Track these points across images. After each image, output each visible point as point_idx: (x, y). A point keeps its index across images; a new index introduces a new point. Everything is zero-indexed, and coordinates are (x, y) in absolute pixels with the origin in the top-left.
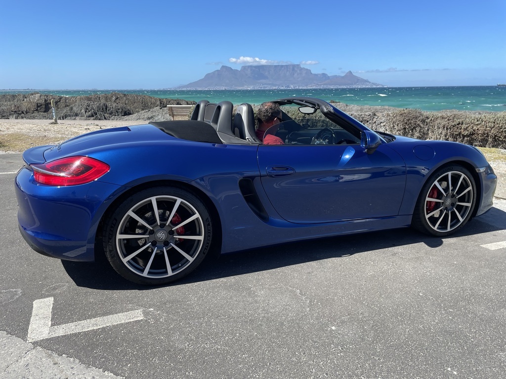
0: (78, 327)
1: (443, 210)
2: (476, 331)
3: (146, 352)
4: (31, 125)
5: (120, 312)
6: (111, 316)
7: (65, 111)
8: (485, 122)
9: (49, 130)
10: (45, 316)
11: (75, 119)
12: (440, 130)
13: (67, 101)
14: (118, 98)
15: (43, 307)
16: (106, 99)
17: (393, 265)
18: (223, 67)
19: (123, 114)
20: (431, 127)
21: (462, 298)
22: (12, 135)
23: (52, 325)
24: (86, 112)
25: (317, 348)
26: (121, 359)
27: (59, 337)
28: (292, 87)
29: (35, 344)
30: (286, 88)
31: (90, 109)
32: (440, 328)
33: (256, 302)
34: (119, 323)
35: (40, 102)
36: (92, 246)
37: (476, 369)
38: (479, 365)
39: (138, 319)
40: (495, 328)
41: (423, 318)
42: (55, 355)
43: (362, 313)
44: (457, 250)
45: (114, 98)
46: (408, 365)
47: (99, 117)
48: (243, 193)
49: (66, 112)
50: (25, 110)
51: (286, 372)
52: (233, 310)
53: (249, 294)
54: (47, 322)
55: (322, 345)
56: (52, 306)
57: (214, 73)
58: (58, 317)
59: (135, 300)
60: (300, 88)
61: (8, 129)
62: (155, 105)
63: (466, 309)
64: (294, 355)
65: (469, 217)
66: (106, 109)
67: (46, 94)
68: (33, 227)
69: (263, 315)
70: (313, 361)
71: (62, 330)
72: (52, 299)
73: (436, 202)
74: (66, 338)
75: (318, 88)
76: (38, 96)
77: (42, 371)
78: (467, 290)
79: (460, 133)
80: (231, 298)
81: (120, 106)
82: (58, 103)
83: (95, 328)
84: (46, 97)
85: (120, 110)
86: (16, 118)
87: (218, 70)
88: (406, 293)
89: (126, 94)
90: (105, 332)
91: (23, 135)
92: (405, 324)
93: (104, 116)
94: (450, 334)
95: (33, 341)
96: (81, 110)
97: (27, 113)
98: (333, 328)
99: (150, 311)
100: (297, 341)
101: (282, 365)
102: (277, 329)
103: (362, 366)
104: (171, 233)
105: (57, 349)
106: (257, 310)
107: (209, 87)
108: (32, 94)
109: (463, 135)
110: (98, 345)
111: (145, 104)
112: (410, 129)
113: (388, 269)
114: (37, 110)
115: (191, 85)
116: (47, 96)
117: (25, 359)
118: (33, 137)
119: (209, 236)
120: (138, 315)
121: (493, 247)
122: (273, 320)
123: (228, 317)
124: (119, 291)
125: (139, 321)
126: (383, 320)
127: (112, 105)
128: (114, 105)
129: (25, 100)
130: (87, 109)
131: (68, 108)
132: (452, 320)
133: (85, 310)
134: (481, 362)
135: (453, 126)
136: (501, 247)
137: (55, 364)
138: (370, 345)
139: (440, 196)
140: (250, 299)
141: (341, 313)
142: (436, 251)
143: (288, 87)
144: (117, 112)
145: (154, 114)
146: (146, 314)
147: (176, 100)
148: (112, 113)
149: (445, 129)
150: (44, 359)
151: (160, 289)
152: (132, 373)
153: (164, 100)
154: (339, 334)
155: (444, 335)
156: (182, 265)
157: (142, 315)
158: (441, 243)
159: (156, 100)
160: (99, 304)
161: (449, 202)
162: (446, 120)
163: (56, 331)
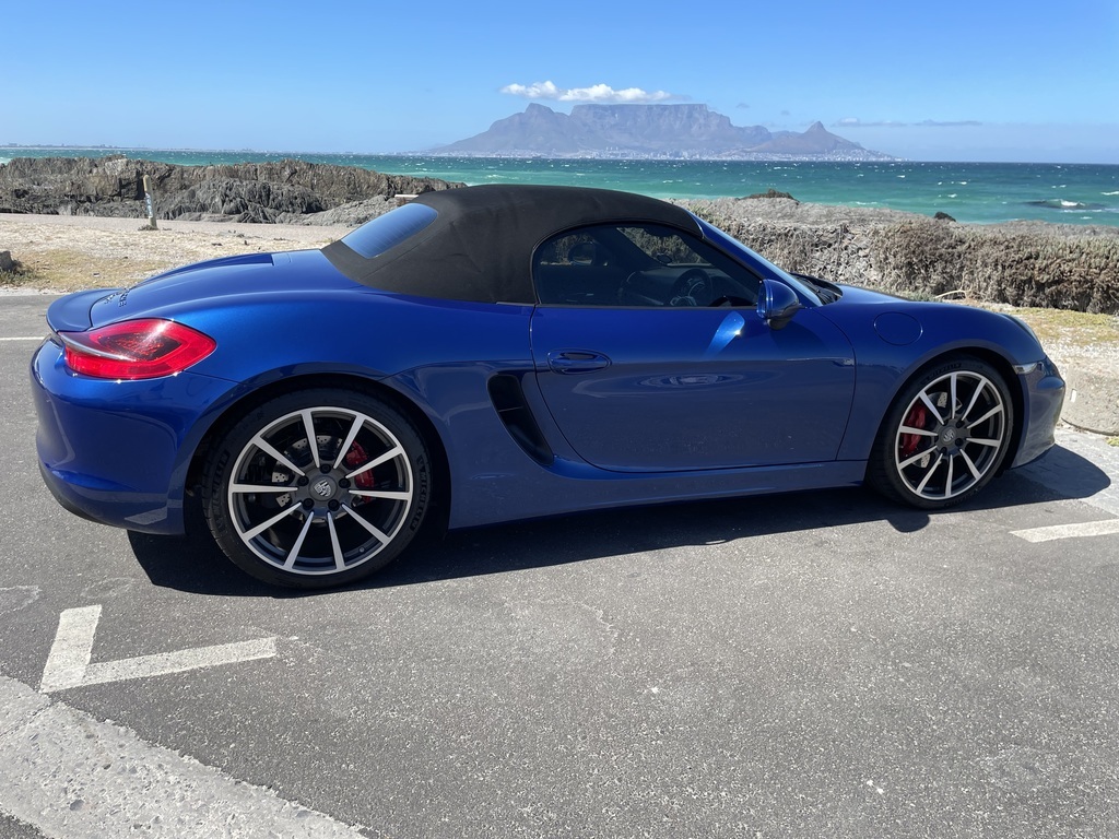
0: (143, 666)
1: (937, 453)
2: (948, 709)
3: (269, 722)
4: (98, 233)
5: (230, 642)
6: (211, 648)
7: (180, 198)
8: (1088, 254)
9: (135, 245)
10: (80, 643)
11: (198, 219)
12: (989, 271)
13: (185, 175)
14: (296, 171)
15: (78, 625)
16: (271, 173)
17: (811, 566)
18: (532, 106)
19: (304, 210)
20: (968, 263)
21: (939, 641)
22: (55, 253)
23: (93, 661)
24: (223, 202)
25: (614, 728)
26: (218, 733)
27: (102, 684)
28: (685, 156)
29: (56, 696)
30: (672, 158)
31: (233, 195)
32: (873, 699)
33: (509, 631)
34: (225, 662)
35: (126, 175)
36: (178, 504)
37: (926, 787)
38: (934, 780)
39: (265, 656)
40: (990, 707)
41: (844, 678)
42: (91, 720)
43: (720, 663)
44: (956, 538)
45: (287, 173)
46: (789, 769)
47: (252, 214)
48: (498, 405)
49: (180, 202)
50: (95, 193)
51: (539, 772)
52: (458, 646)
53: (498, 617)
54: (82, 654)
55: (624, 723)
56: (97, 622)
57: (511, 119)
58: (106, 646)
59: (264, 618)
60: (704, 159)
61: (48, 239)
62: (375, 189)
63: (939, 663)
64: (563, 739)
65: (995, 470)
66: (268, 196)
67: (139, 159)
68: (62, 462)
69: (517, 658)
70: (599, 754)
71: (109, 673)
72: (98, 609)
73: (922, 437)
74: (118, 687)
75: (745, 159)
76: (121, 163)
77: (62, 749)
78: (954, 625)
79: (1030, 279)
80: (460, 622)
81: (298, 190)
82: (166, 180)
83: (176, 670)
84: (138, 166)
85: (299, 201)
86: (74, 213)
87: (520, 114)
88: (823, 625)
89: (312, 163)
90: (196, 678)
91: (79, 254)
92: (803, 688)
93: (263, 212)
94: (891, 711)
95: (53, 689)
96: (213, 198)
97: (97, 199)
98: (655, 690)
99: (291, 642)
100: (575, 713)
101: (534, 757)
102: (541, 688)
103: (696, 767)
104: (345, 484)
105: (95, 708)
106: (507, 648)
107: (499, 152)
108: (110, 159)
109: (1037, 282)
110: (176, 704)
111: (355, 188)
112: (920, 266)
113: (800, 574)
114: (119, 194)
115: (458, 145)
116: (142, 164)
117: (33, 725)
118: (100, 258)
119: (424, 493)
120: (264, 648)
121: (1035, 536)
122: (536, 671)
123: (447, 660)
124: (234, 598)
125: (266, 660)
126: (759, 679)
127: (281, 189)
128: (286, 188)
129: (95, 171)
130: (226, 196)
131: (186, 193)
132: (903, 685)
133: (161, 634)
134: (940, 772)
135: (1018, 263)
136: (1055, 538)
137: (88, 737)
138: (720, 727)
139: (930, 422)
140: (498, 626)
141: (677, 661)
142: (912, 540)
143: (677, 154)
144: (291, 203)
145: (371, 212)
146: (281, 646)
147: (422, 181)
148: (281, 206)
149: (1000, 268)
150: (68, 727)
151: (318, 597)
152: (236, 760)
153: (398, 178)
154: (663, 702)
155: (878, 714)
156: (366, 551)
157: (274, 649)
158: (924, 523)
159: (379, 178)
160: (192, 623)
161: (950, 436)
162: (1002, 247)
163: (99, 673)
